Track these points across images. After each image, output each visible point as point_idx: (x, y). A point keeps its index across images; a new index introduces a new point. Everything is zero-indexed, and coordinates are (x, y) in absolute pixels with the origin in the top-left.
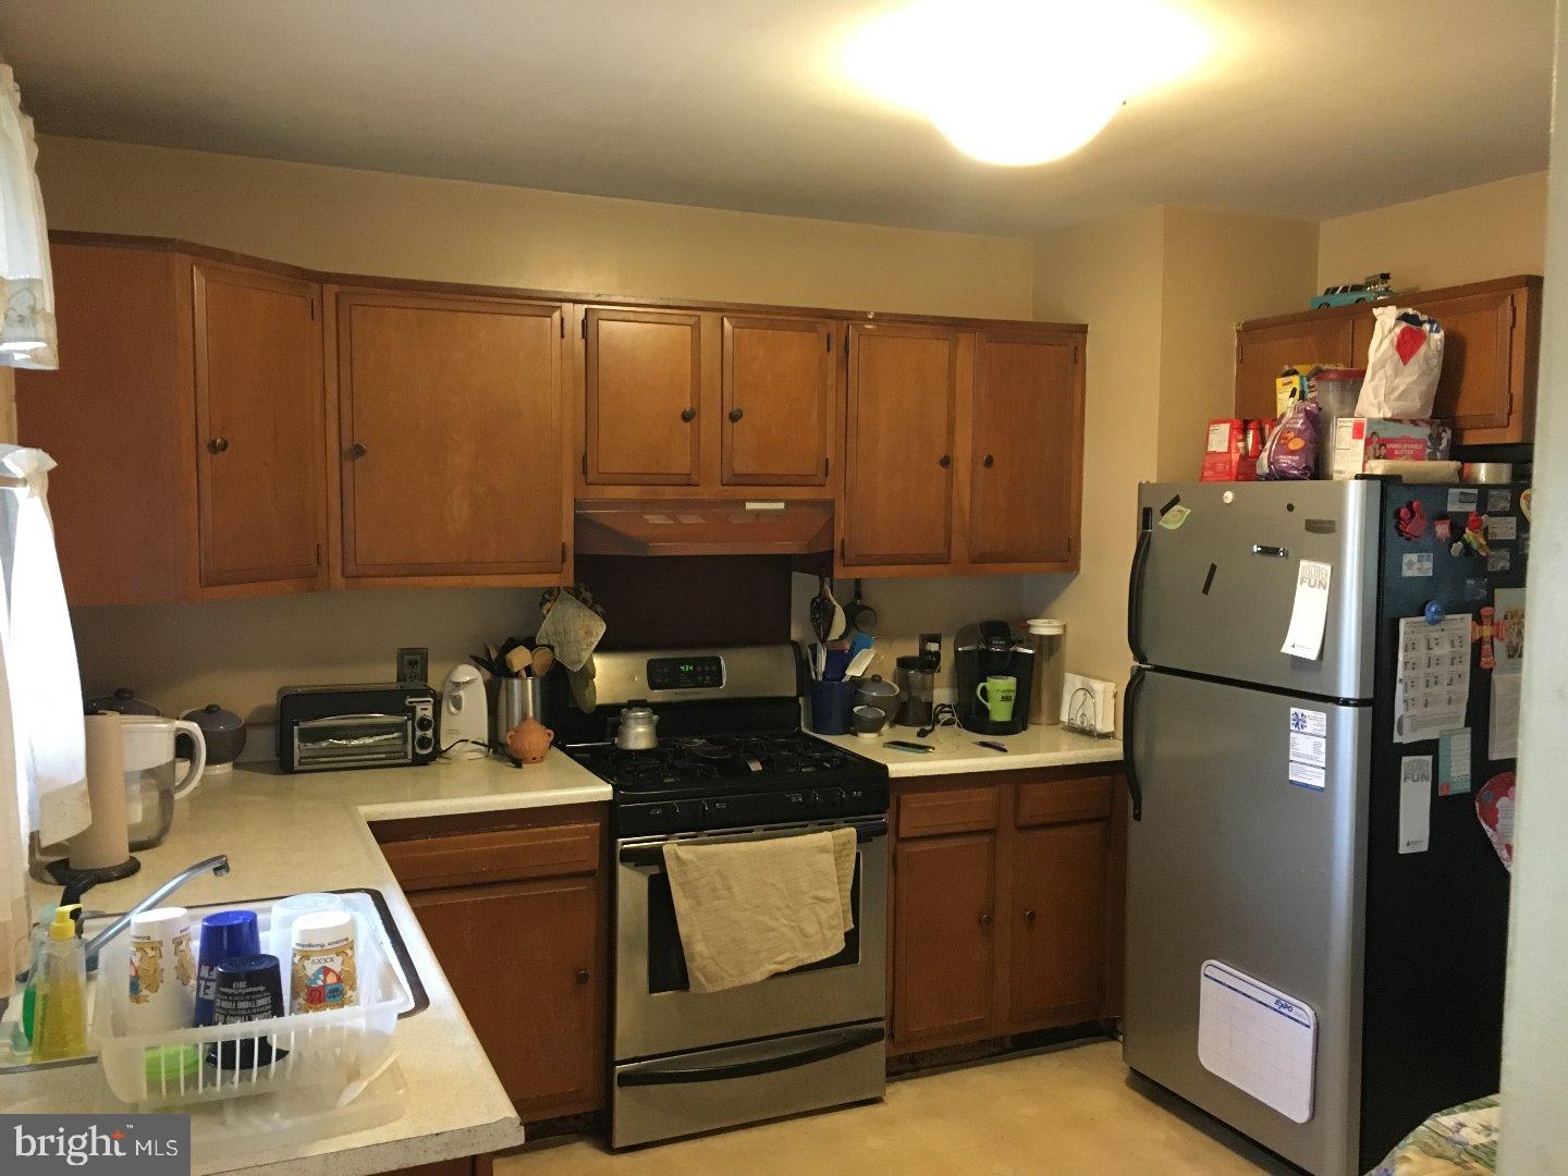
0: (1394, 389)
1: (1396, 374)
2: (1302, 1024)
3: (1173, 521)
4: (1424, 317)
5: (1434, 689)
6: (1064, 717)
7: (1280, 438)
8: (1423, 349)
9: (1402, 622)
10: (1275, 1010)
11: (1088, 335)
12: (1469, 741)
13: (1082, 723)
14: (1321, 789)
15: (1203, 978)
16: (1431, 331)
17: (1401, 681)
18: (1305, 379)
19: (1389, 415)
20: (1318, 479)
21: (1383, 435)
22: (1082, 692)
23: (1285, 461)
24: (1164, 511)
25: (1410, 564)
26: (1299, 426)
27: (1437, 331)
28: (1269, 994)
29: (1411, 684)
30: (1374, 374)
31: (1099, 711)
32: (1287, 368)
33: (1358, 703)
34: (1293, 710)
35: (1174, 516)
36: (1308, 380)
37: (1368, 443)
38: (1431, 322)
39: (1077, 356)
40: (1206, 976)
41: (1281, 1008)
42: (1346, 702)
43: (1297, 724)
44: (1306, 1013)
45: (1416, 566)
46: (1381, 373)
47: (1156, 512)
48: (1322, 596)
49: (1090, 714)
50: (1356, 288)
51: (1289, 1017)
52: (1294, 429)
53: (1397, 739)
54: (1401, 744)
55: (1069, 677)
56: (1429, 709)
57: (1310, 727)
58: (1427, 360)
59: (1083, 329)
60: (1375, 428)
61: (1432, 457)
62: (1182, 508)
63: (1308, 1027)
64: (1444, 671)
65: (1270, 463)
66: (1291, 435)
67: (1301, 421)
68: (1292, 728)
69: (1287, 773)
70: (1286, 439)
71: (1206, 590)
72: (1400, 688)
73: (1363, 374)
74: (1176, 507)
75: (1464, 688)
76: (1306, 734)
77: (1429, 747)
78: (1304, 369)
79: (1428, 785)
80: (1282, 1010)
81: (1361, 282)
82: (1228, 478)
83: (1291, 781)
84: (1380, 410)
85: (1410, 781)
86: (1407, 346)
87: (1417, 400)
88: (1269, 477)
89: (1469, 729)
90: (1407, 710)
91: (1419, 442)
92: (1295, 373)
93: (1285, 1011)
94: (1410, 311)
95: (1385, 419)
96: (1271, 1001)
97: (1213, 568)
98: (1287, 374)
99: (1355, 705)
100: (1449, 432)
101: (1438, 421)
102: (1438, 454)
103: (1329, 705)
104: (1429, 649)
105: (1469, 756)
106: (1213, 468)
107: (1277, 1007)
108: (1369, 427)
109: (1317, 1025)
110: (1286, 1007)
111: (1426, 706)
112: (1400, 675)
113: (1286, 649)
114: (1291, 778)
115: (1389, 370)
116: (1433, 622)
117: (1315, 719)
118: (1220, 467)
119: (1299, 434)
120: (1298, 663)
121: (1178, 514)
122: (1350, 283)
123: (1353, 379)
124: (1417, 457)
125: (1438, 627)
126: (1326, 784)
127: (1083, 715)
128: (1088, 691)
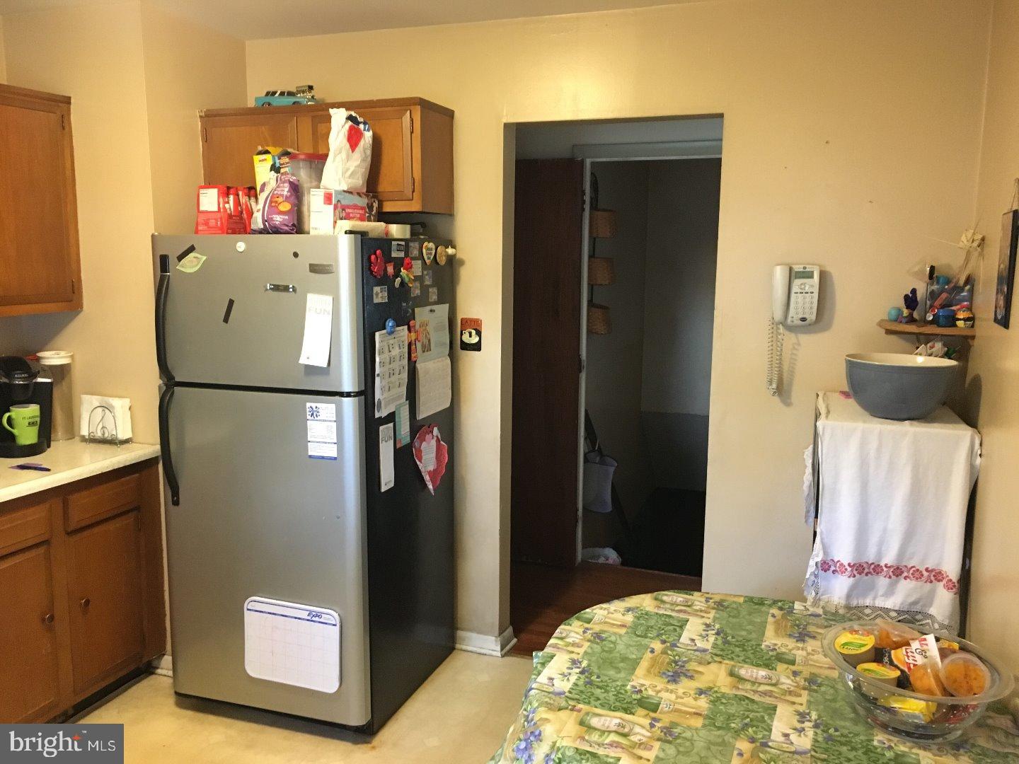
0: (348, 170)
1: (348, 158)
2: (330, 624)
3: (190, 265)
4: (361, 119)
5: (393, 378)
6: (85, 432)
7: (271, 202)
8: (362, 143)
9: (377, 334)
10: (308, 620)
11: (72, 106)
12: (408, 409)
13: (103, 434)
14: (335, 459)
15: (246, 612)
16: (365, 130)
17: (378, 375)
18: (276, 158)
19: (346, 189)
20: (301, 234)
21: (344, 202)
22: (100, 409)
23: (278, 219)
24: (180, 258)
25: (377, 294)
26: (285, 193)
27: (368, 130)
28: (302, 610)
29: (382, 376)
30: (335, 157)
31: (119, 423)
32: (260, 148)
33: (357, 394)
34: (308, 405)
35: (192, 261)
36: (279, 159)
37: (335, 208)
38: (365, 123)
39: (64, 123)
40: (248, 610)
41: (313, 618)
42: (348, 395)
43: (312, 414)
44: (332, 616)
45: (380, 295)
46: (338, 158)
47: (172, 260)
48: (327, 320)
49: (110, 426)
50: (290, 94)
51: (320, 622)
52: (282, 195)
53: (377, 415)
54: (380, 418)
55: (86, 398)
56: (391, 392)
57: (323, 415)
58: (365, 150)
59: (67, 101)
60: (340, 197)
61: (369, 220)
62: (199, 256)
63: (334, 625)
64: (396, 365)
65: (264, 221)
66: (280, 200)
67: (287, 189)
68: (309, 417)
69: (307, 450)
70: (276, 202)
71: (226, 320)
72: (377, 380)
73: (324, 157)
74: (192, 255)
75: (405, 375)
76: (320, 420)
77: (391, 418)
78: (276, 151)
79: (392, 442)
80: (314, 619)
81: (294, 90)
82: (220, 232)
83: (310, 457)
84: (340, 184)
85: (384, 442)
86: (354, 138)
87: (360, 179)
88: (263, 231)
89: (408, 402)
90: (382, 395)
91: (362, 208)
92: (267, 152)
93: (317, 619)
94: (354, 114)
95: (344, 191)
96: (304, 615)
97: (231, 303)
98: (260, 153)
99: (354, 396)
100: (377, 202)
101: (371, 194)
102: (372, 218)
103: (337, 398)
104: (390, 352)
105: (408, 420)
106: (206, 223)
107: (309, 618)
108: (336, 196)
109: (341, 622)
110: (317, 616)
111: (389, 390)
112: (377, 371)
113: (303, 360)
114: (310, 453)
115: (344, 155)
116: (391, 333)
117: (326, 409)
118: (212, 223)
119: (287, 198)
120: (311, 370)
121: (195, 259)
122: (286, 89)
123: (318, 160)
124: (362, 219)
125: (393, 336)
126: (338, 453)
127: (103, 427)
128: (106, 408)
